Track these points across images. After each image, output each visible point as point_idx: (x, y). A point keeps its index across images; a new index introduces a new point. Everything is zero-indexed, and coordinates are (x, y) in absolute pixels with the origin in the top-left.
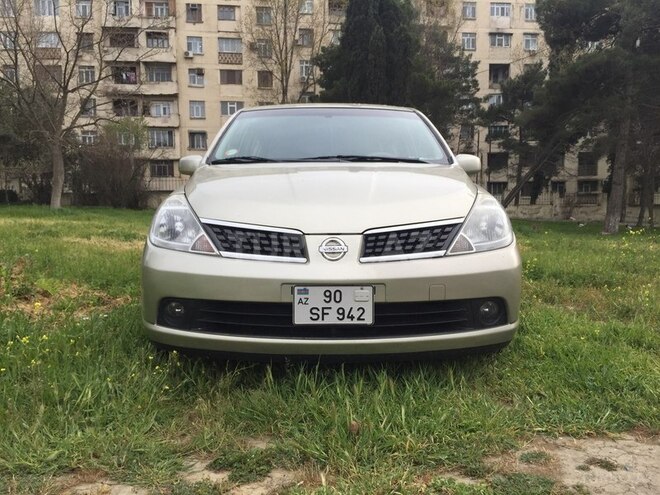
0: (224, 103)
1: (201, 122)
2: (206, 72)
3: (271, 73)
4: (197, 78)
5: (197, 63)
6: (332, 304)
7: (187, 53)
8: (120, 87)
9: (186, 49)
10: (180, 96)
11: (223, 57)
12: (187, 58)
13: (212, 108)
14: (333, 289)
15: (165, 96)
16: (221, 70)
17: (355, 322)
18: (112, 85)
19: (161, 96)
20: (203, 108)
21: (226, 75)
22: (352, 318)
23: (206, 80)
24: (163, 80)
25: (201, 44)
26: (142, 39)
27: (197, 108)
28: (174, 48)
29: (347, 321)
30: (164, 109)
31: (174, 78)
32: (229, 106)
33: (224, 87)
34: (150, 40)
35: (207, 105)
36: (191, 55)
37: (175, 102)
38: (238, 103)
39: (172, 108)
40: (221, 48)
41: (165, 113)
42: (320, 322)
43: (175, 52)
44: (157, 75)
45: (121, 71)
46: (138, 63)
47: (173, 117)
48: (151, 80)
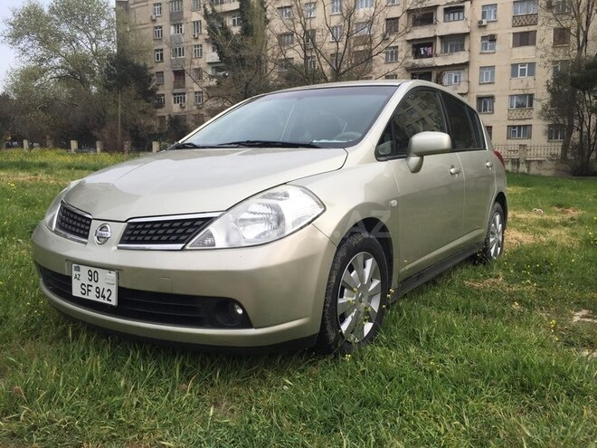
0: (514, 66)
1: (490, 87)
2: (498, 38)
3: (568, 29)
4: (489, 44)
5: (490, 30)
6: (93, 283)
7: (480, 22)
8: (417, 62)
9: (480, 18)
10: (471, 64)
11: (517, 21)
12: (481, 26)
13: (503, 72)
14: (93, 270)
15: (457, 65)
16: (514, 34)
17: (106, 301)
18: (412, 60)
19: (453, 65)
20: (493, 73)
21: (519, 37)
22: (104, 297)
23: (498, 46)
24: (456, 51)
25: (496, 11)
26: (440, 14)
27: (487, 73)
28: (469, 19)
29: (101, 300)
30: (456, 77)
31: (466, 47)
32: (520, 68)
33: (516, 49)
34: (447, 15)
35: (497, 69)
36: (484, 23)
37: (466, 70)
38: (529, 64)
39: (463, 76)
40: (515, 11)
41: (456, 82)
42: (85, 297)
43: (469, 23)
44: (452, 46)
45: (419, 47)
46: (435, 37)
47: (462, 84)
48: (446, 51)
